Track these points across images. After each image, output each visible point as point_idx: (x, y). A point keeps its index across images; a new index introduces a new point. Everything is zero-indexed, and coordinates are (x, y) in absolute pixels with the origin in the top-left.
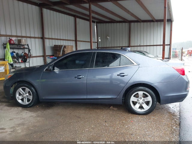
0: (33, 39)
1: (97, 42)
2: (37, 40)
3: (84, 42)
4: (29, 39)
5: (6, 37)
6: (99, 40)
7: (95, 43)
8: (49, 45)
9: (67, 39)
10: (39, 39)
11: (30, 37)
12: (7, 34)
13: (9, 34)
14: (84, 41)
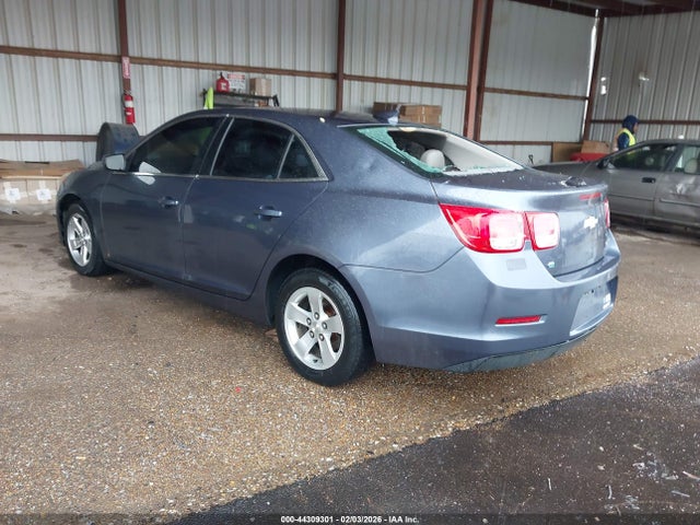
0: (301, 80)
1: (590, 99)
2: (316, 81)
3: (523, 97)
4: (287, 77)
5: (214, 69)
6: (600, 89)
7: (579, 103)
8: (362, 101)
9: (439, 80)
10: (326, 80)
11: (293, 73)
12: (218, 62)
13: (223, 63)
14: (520, 93)
